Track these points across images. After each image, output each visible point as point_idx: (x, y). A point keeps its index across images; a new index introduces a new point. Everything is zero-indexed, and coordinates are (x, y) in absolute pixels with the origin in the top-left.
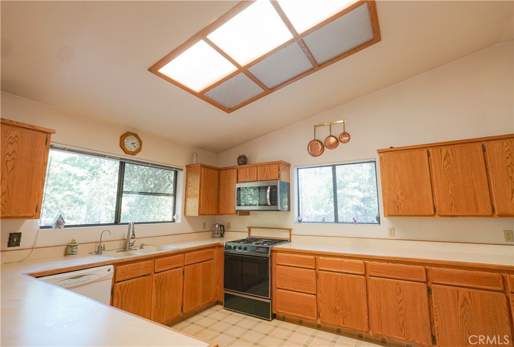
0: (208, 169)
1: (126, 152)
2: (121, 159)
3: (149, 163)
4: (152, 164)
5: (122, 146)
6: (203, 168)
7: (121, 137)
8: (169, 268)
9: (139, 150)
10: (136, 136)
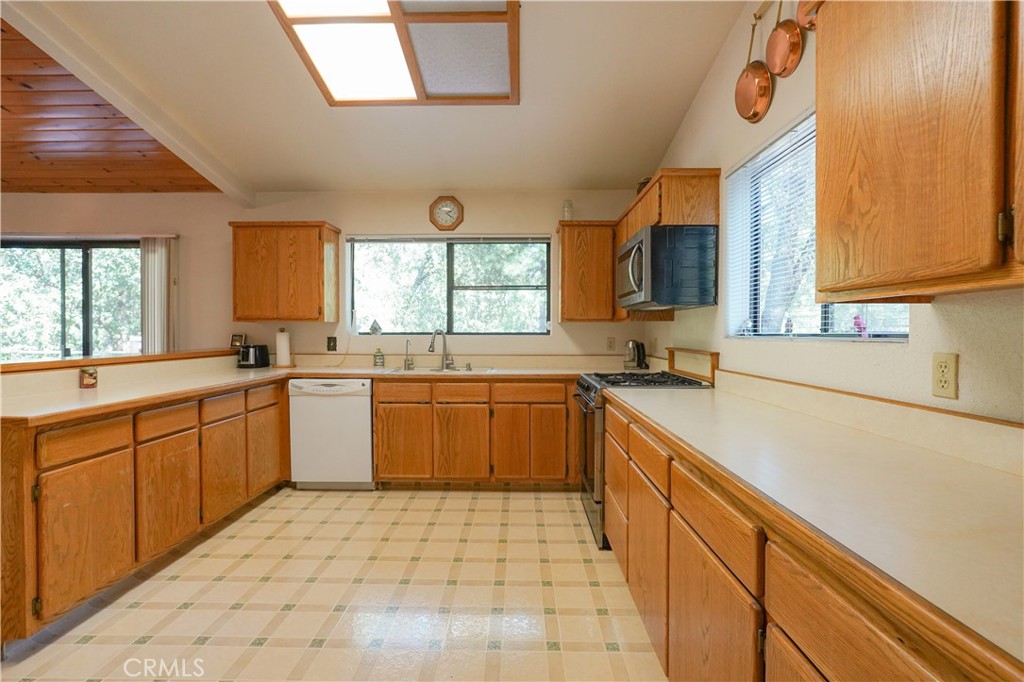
0: (582, 229)
1: (441, 228)
2: (448, 239)
3: (479, 239)
4: (484, 239)
5: (433, 221)
6: (567, 229)
7: (431, 207)
8: (461, 400)
9: (460, 220)
10: (452, 199)
